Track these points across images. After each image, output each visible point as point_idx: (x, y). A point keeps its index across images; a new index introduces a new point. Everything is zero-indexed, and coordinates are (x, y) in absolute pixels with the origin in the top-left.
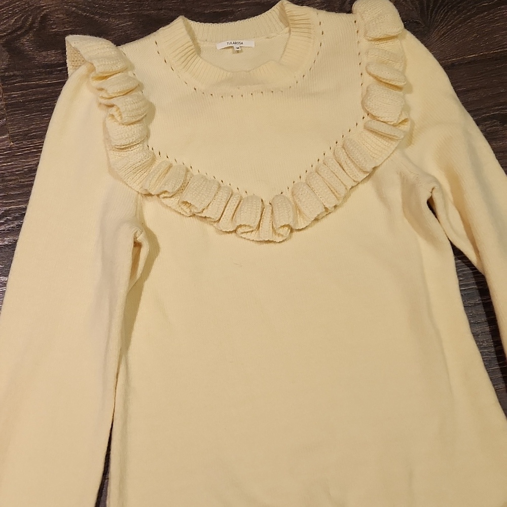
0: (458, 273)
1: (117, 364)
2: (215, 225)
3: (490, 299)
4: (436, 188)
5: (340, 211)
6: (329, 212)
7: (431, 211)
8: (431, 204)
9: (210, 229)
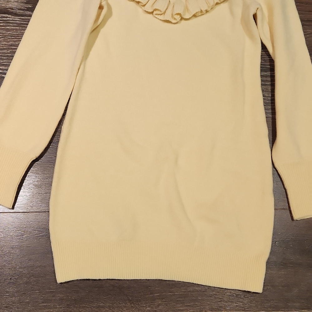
0: (261, 58)
1: (80, 63)
2: (143, 8)
3: (274, 74)
4: (259, 8)
5: (208, 14)
6: (203, 13)
7: (254, 21)
8: (255, 17)
9: (140, 10)
